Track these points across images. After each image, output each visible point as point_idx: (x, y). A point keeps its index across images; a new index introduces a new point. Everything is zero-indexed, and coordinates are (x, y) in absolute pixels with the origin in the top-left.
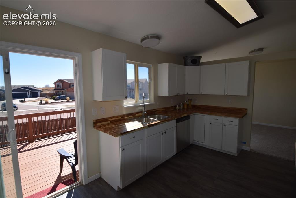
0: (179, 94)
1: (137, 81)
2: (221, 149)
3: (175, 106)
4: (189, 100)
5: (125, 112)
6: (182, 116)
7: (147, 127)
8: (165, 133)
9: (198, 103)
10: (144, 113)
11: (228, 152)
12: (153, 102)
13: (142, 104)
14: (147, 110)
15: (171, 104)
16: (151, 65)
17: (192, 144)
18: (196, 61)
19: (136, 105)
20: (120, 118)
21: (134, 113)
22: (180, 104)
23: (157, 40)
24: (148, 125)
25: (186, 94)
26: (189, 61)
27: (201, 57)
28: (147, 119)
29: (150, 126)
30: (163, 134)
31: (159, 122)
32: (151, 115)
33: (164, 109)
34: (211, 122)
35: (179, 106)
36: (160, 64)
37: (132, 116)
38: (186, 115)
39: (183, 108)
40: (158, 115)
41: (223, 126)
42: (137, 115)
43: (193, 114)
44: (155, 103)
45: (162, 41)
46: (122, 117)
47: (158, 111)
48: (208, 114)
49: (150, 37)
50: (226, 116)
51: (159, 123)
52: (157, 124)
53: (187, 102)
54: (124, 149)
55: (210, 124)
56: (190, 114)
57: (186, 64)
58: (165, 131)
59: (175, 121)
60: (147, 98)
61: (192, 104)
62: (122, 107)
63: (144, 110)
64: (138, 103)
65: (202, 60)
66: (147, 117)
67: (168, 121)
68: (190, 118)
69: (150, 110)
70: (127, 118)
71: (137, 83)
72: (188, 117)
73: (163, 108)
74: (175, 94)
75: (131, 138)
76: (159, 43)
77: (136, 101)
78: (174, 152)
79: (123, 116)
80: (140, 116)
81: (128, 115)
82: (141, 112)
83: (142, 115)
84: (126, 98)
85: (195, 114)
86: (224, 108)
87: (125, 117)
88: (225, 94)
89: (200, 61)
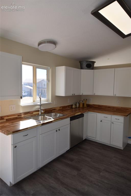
0: (74, 94)
1: (35, 82)
2: (109, 143)
3: (72, 105)
4: (84, 100)
5: (21, 111)
6: (76, 114)
7: (41, 125)
8: (59, 130)
9: (92, 102)
10: (41, 112)
11: (115, 146)
12: (50, 101)
13: (39, 104)
14: (44, 109)
15: (68, 103)
16: (49, 67)
17: (86, 140)
18: (90, 66)
19: (33, 104)
20: (17, 116)
21: (31, 112)
22: (76, 103)
23: (52, 45)
24: (42, 123)
25: (81, 94)
26: (84, 65)
27: (95, 62)
28: (43, 117)
29: (43, 124)
30: (57, 131)
31: (53, 120)
32: (47, 114)
33: (62, 108)
34: (101, 120)
35: (76, 105)
36: (57, 67)
37: (29, 114)
38: (80, 113)
39: (79, 107)
40: (54, 114)
41: (112, 123)
42: (34, 113)
43: (87, 113)
44: (52, 102)
45: (57, 46)
46: (18, 116)
47: (55, 109)
48: (100, 113)
49: (46, 42)
50: (114, 114)
51: (53, 122)
52: (51, 122)
53: (82, 101)
54: (16, 147)
55: (101, 121)
56: (84, 112)
57: (82, 68)
58: (58, 129)
59: (69, 119)
60: (45, 98)
61: (87, 103)
62: (18, 106)
63: (41, 109)
64: (36, 102)
65: (96, 65)
66: (44, 115)
67: (62, 119)
68: (84, 116)
69: (47, 109)
70: (24, 116)
71: (35, 84)
72: (82, 116)
73: (60, 107)
74: (70, 94)
75: (24, 136)
76: (55, 48)
77: (34, 100)
78: (68, 148)
79: (20, 115)
80: (37, 115)
81: (25, 113)
82: (38, 111)
83: (39, 113)
84: (21, 98)
85: (89, 112)
86: (113, 108)
87: (21, 115)
88: (114, 96)
89: (94, 66)
